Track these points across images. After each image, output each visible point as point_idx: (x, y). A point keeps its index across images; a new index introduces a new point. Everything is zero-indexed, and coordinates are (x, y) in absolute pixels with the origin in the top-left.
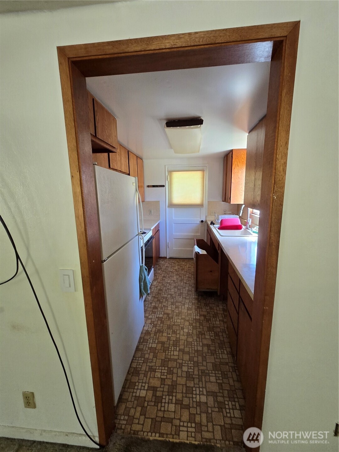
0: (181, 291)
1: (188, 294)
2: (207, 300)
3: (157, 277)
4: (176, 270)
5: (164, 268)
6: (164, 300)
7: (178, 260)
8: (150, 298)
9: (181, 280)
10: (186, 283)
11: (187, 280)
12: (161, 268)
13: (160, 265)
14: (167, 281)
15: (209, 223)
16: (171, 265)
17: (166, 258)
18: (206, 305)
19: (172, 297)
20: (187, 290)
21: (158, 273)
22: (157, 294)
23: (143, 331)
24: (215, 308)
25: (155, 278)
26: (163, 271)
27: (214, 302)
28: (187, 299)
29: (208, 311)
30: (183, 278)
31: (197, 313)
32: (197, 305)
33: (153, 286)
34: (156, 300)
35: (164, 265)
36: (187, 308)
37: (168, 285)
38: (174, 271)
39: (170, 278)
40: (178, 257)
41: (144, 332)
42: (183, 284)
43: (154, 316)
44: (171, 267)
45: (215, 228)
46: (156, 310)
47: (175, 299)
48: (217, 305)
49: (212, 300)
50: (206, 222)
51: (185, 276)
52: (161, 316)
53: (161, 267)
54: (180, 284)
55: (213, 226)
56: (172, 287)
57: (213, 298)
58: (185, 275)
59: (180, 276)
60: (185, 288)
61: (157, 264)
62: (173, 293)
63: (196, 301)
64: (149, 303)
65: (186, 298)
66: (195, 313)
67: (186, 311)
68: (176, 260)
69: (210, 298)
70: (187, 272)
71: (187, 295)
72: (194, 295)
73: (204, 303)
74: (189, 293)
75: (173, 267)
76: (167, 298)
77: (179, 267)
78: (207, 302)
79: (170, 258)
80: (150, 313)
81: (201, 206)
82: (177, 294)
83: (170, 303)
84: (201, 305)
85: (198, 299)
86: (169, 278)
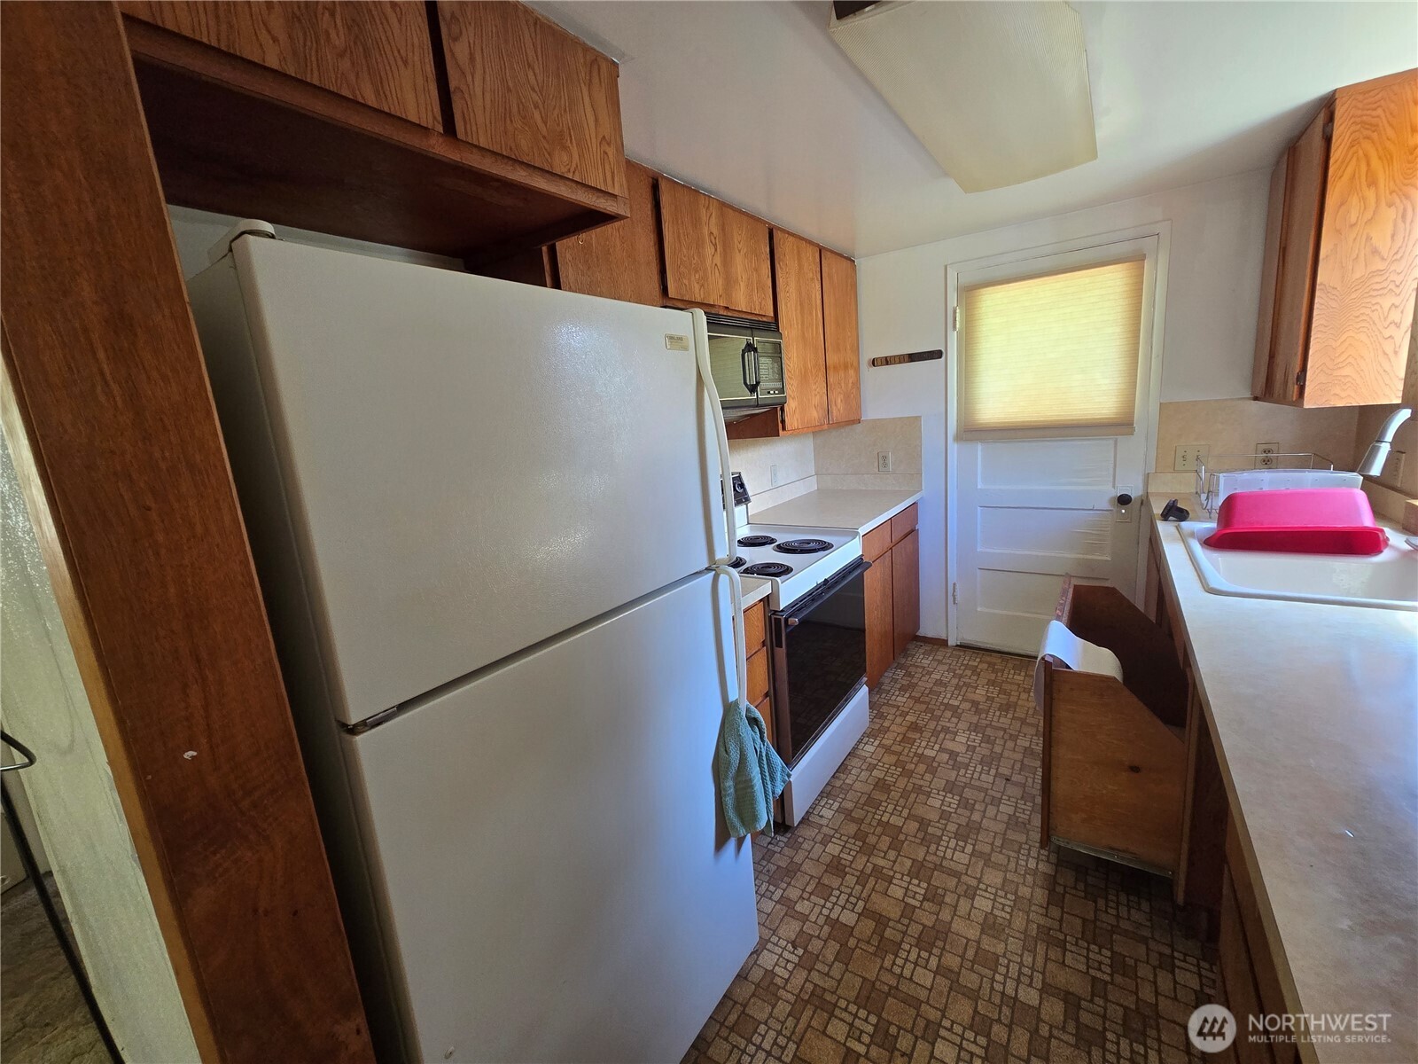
0: (976, 817)
1: (1004, 840)
2: (1101, 903)
3: (886, 724)
4: (975, 704)
5: (925, 684)
6: (886, 840)
7: (995, 659)
8: (827, 813)
9: (989, 761)
10: (1007, 780)
11: (1018, 766)
12: (912, 686)
13: (912, 670)
14: (920, 751)
15: (1158, 509)
16: (961, 677)
17: (944, 643)
18: (1093, 934)
19: (926, 832)
20: (1006, 818)
21: (893, 706)
22: (862, 801)
23: (755, 969)
24: (1144, 971)
25: (877, 727)
26: (917, 700)
27: (1147, 933)
28: (997, 866)
29: (1099, 975)
30: (998, 749)
31: (1032, 969)
32: (1042, 921)
33: (855, 762)
34: (852, 829)
35: (930, 673)
36: (981, 920)
37: (922, 768)
38: (966, 706)
39: (942, 736)
40: (997, 648)
41: (756, 975)
42: (991, 779)
43: (817, 910)
44: (957, 687)
45: (1183, 538)
46: (835, 882)
47: (933, 847)
48: (1161, 954)
49: (1136, 915)
50: (1145, 502)
51: (1010, 744)
52: (848, 918)
53: (915, 681)
54: (976, 775)
55: (1178, 528)
56: (939, 783)
57: (1145, 906)
58: (1014, 738)
59: (987, 740)
60: (996, 802)
61: (901, 667)
62: (934, 816)
63: (1040, 896)
64: (819, 838)
65: (988, 862)
66: (1021, 964)
67: (973, 933)
68: (989, 659)
69: (1123, 898)
70: (1023, 722)
71: (998, 842)
72: (1034, 853)
73: (1084, 920)
74: (1011, 835)
75: (964, 689)
76: (902, 837)
77: (994, 691)
78: (1103, 916)
79: (964, 647)
80: (809, 889)
81: (1120, 426)
82: (952, 827)
83: (908, 863)
84: (1061, 921)
85: (1055, 883)
86: (933, 739)
